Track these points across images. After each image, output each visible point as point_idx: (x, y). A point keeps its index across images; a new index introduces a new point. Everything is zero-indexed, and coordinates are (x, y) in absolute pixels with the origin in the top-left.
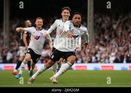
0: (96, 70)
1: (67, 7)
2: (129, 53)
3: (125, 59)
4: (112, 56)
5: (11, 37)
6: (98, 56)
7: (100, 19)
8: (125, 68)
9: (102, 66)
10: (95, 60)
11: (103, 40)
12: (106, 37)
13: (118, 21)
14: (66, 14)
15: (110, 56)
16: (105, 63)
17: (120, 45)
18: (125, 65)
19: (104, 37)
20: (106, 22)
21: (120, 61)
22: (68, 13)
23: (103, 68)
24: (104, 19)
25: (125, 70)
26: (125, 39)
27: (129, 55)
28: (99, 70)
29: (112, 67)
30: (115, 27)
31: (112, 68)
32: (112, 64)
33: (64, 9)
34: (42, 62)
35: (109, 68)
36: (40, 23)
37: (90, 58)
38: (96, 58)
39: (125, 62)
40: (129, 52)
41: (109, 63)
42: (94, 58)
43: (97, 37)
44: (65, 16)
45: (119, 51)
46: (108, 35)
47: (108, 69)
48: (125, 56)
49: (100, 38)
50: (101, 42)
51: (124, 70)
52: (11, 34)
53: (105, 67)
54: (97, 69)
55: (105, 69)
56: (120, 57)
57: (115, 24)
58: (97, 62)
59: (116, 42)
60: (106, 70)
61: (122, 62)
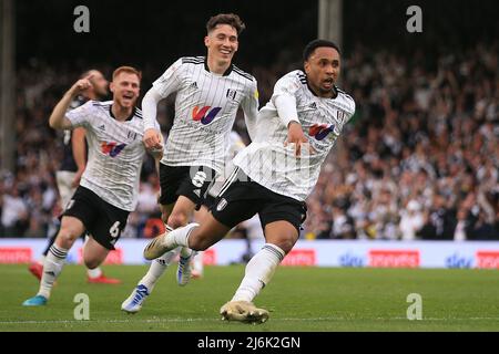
0: (349, 267)
1: (230, 16)
2: (476, 203)
3: (461, 226)
4: (412, 213)
5: (19, 136)
6: (356, 211)
7: (367, 71)
8: (463, 261)
9: (374, 253)
10: (347, 229)
11: (376, 150)
12: (390, 140)
13: (436, 75)
14: (227, 43)
15: (401, 213)
16: (385, 239)
17: (442, 171)
18: (462, 250)
19: (380, 139)
20: (389, 80)
21: (439, 230)
22: (232, 38)
23: (379, 259)
24: (383, 69)
25: (461, 266)
26: (463, 147)
27: (475, 211)
28: (360, 266)
29: (415, 254)
30: (422, 99)
31: (412, 260)
32: (410, 244)
33: (217, 23)
34: (139, 235)
35: (403, 259)
36: (130, 88)
37: (323, 221)
38: (351, 221)
39: (459, 235)
40: (475, 199)
41: (400, 238)
42: (339, 221)
43: (354, 140)
44: (220, 50)
45: (438, 192)
46: (396, 131)
47: (397, 261)
48: (461, 214)
49: (367, 143)
50: (371, 158)
51: (456, 268)
52: (20, 125)
53: (386, 254)
54: (354, 265)
55: (386, 261)
56: (440, 217)
57: (425, 86)
58: (353, 235)
59: (428, 161)
60: (390, 266)
61: (448, 235)
